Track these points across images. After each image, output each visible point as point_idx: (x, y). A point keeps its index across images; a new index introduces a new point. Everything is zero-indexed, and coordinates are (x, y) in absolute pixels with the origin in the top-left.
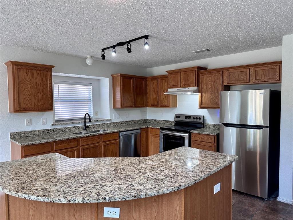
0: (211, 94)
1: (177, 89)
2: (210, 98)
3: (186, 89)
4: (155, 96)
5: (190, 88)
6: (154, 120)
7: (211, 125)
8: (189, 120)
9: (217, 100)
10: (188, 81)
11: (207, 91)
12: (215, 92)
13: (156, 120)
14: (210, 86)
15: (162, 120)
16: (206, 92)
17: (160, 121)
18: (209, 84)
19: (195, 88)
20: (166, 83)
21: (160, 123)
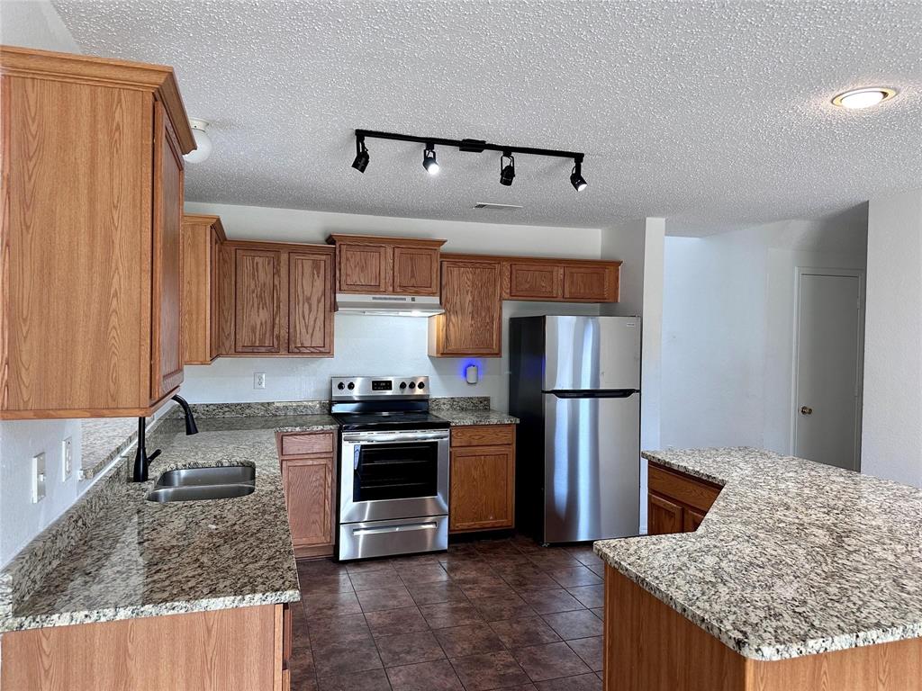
0: (473, 317)
1: (374, 298)
2: (471, 329)
3: (405, 299)
4: (264, 315)
5: (420, 299)
6: (220, 406)
7: (442, 401)
8: (389, 393)
9: (487, 335)
10: (413, 276)
11: (462, 308)
12: (483, 314)
13: (228, 406)
14: (469, 298)
15: (262, 404)
16: (459, 312)
17: (249, 406)
18: (467, 292)
19: (436, 300)
20: (318, 273)
21: (249, 417)
